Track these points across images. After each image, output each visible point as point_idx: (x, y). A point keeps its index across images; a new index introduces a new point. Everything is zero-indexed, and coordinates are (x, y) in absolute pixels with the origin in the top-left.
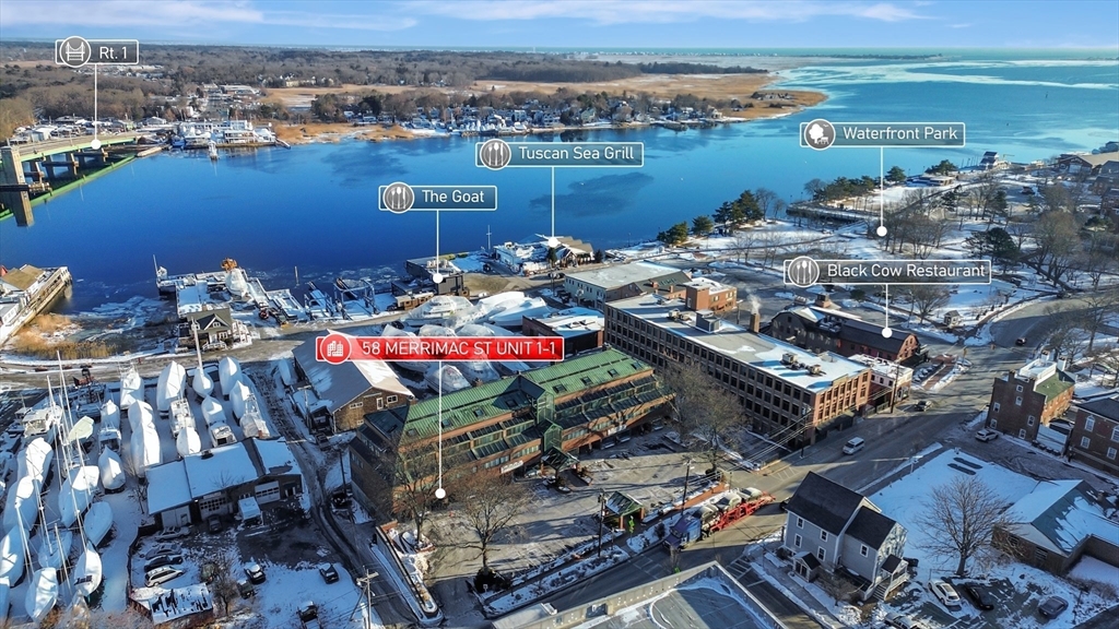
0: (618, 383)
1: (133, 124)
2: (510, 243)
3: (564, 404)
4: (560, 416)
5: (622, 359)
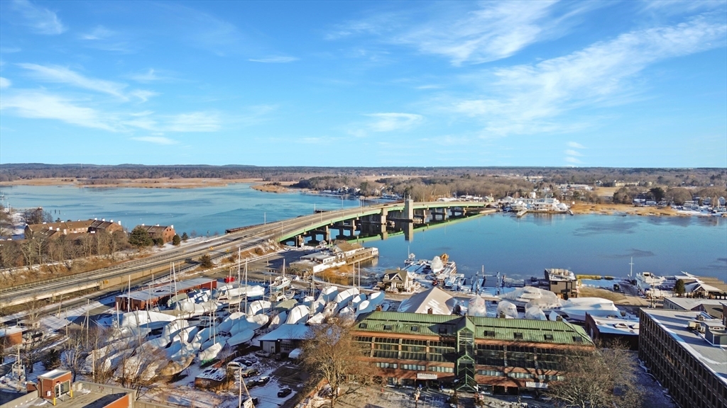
1: (493, 199)
2: (649, 273)
3: (488, 346)
4: (480, 353)
5: (567, 331)
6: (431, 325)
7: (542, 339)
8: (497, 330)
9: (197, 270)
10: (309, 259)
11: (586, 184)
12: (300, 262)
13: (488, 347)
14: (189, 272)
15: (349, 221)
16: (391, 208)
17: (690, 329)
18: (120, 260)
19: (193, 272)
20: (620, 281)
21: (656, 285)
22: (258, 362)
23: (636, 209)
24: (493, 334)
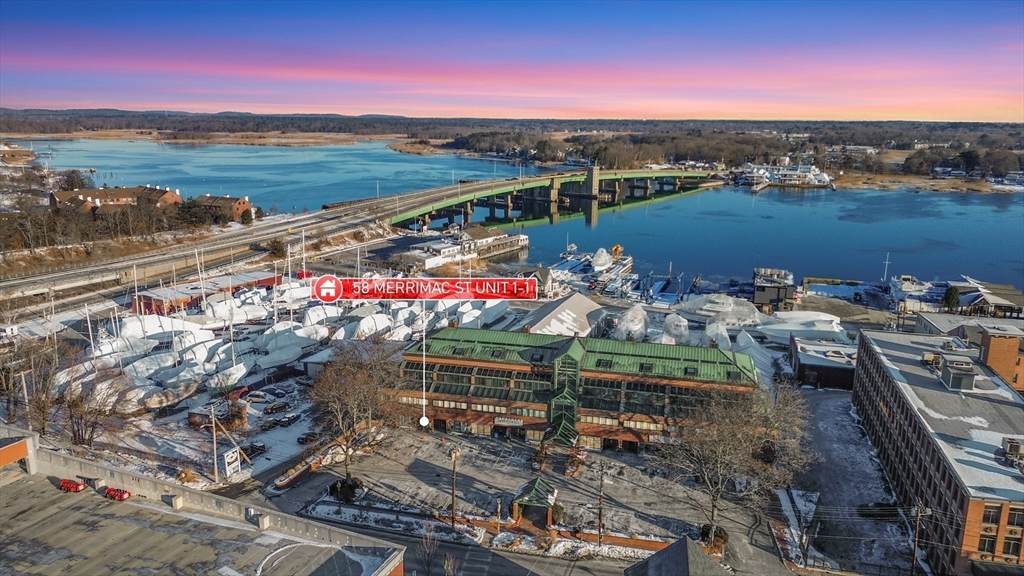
0: (691, 384)
1: (724, 166)
2: (910, 277)
3: (600, 381)
4: (587, 392)
5: (721, 363)
6: (522, 349)
7: (680, 374)
8: (616, 359)
9: (263, 260)
10: (422, 249)
11: (871, 144)
12: (408, 253)
13: (600, 383)
14: (252, 263)
15: (502, 196)
16: (567, 177)
17: (924, 364)
18: (163, 244)
19: (257, 262)
20: (867, 287)
21: (917, 294)
22: (296, 392)
23: (932, 182)
24: (609, 364)
